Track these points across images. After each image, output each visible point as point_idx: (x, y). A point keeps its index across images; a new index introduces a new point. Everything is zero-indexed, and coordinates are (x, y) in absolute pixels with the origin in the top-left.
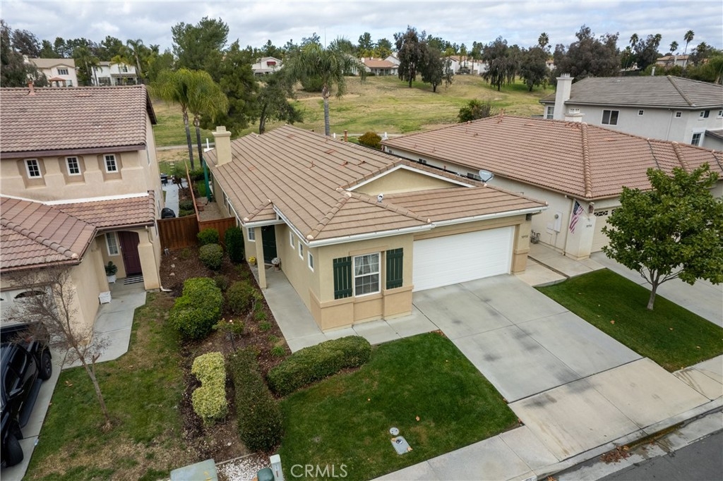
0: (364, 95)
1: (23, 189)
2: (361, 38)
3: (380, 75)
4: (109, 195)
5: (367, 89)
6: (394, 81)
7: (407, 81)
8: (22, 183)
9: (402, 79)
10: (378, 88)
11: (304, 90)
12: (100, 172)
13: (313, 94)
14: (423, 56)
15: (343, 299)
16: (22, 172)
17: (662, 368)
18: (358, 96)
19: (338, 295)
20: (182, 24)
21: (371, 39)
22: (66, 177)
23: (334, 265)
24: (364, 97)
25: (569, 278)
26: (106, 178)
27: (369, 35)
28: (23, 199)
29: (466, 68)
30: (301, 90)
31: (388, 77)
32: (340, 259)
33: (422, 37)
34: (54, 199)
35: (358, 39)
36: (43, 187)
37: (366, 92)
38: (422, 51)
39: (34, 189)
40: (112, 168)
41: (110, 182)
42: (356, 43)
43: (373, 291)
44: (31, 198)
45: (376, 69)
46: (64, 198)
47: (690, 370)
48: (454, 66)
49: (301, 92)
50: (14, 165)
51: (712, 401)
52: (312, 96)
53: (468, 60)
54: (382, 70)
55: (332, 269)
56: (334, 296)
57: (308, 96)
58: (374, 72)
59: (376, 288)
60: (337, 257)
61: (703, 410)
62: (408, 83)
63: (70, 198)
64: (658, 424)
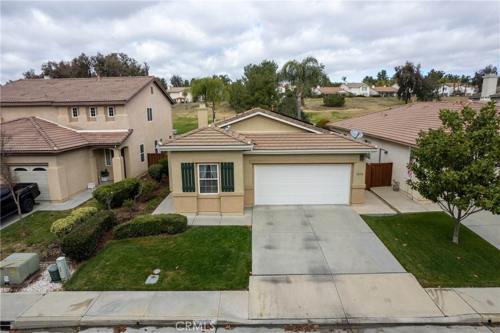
0: (367, 109)
1: (68, 123)
2: (379, 74)
3: (385, 97)
4: (108, 129)
5: (370, 105)
6: (395, 101)
7: (404, 100)
8: (68, 119)
9: (400, 99)
10: (380, 105)
11: (325, 105)
12: (104, 116)
13: (331, 108)
14: (417, 82)
15: (189, 193)
16: (69, 114)
17: (418, 283)
18: (363, 110)
19: (185, 189)
20: (251, 64)
21: (387, 74)
22: (88, 118)
23: (182, 167)
24: (367, 111)
25: (399, 214)
26: (107, 119)
27: (385, 71)
28: (68, 128)
29: (459, 91)
30: (323, 105)
31: (391, 98)
32: (186, 164)
33: (417, 68)
34: (81, 129)
35: (377, 74)
36: (77, 123)
37: (370, 107)
38: (416, 79)
39: (73, 123)
40: (111, 114)
41: (109, 122)
42: (375, 77)
43: (213, 192)
44: (71, 128)
45: (382, 93)
46: (86, 129)
47: (447, 290)
48: (449, 90)
49: (322, 107)
50: (66, 110)
51: (446, 316)
52: (329, 109)
53: (461, 86)
54: (387, 93)
55: (181, 170)
56: (182, 190)
57: (326, 109)
58: (381, 95)
59: (216, 190)
60: (184, 162)
61: (429, 321)
62: (404, 102)
63: (88, 130)
64: (367, 318)
